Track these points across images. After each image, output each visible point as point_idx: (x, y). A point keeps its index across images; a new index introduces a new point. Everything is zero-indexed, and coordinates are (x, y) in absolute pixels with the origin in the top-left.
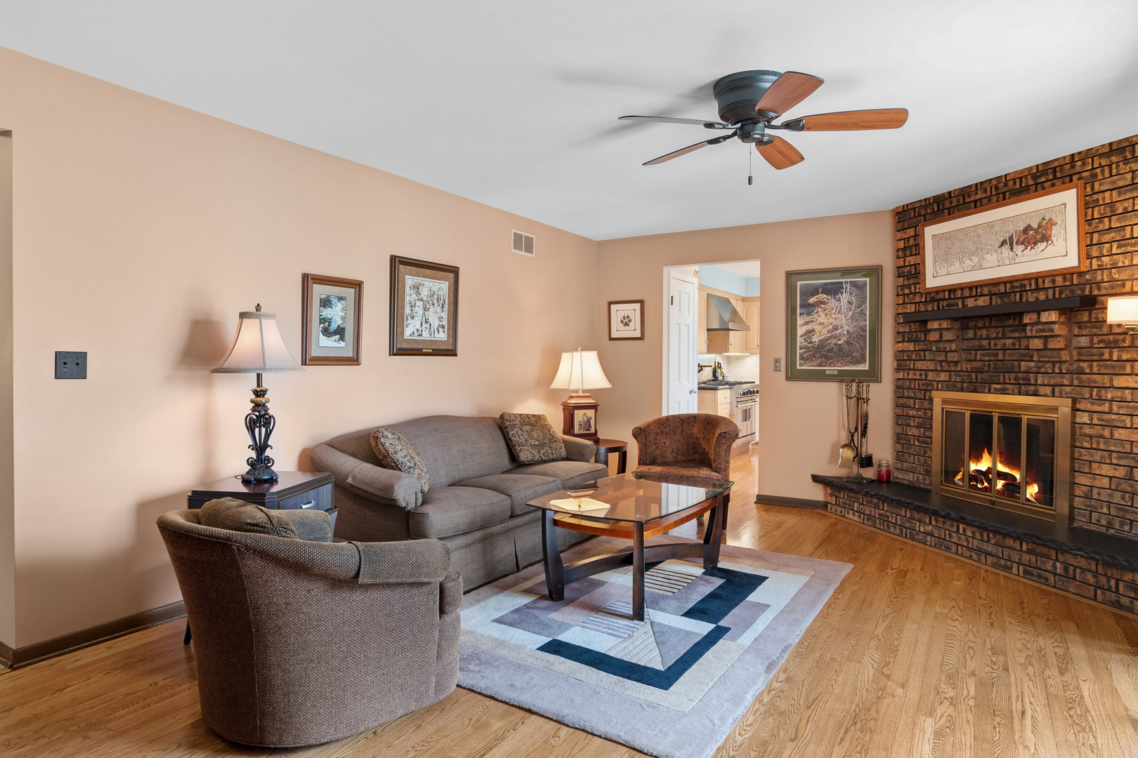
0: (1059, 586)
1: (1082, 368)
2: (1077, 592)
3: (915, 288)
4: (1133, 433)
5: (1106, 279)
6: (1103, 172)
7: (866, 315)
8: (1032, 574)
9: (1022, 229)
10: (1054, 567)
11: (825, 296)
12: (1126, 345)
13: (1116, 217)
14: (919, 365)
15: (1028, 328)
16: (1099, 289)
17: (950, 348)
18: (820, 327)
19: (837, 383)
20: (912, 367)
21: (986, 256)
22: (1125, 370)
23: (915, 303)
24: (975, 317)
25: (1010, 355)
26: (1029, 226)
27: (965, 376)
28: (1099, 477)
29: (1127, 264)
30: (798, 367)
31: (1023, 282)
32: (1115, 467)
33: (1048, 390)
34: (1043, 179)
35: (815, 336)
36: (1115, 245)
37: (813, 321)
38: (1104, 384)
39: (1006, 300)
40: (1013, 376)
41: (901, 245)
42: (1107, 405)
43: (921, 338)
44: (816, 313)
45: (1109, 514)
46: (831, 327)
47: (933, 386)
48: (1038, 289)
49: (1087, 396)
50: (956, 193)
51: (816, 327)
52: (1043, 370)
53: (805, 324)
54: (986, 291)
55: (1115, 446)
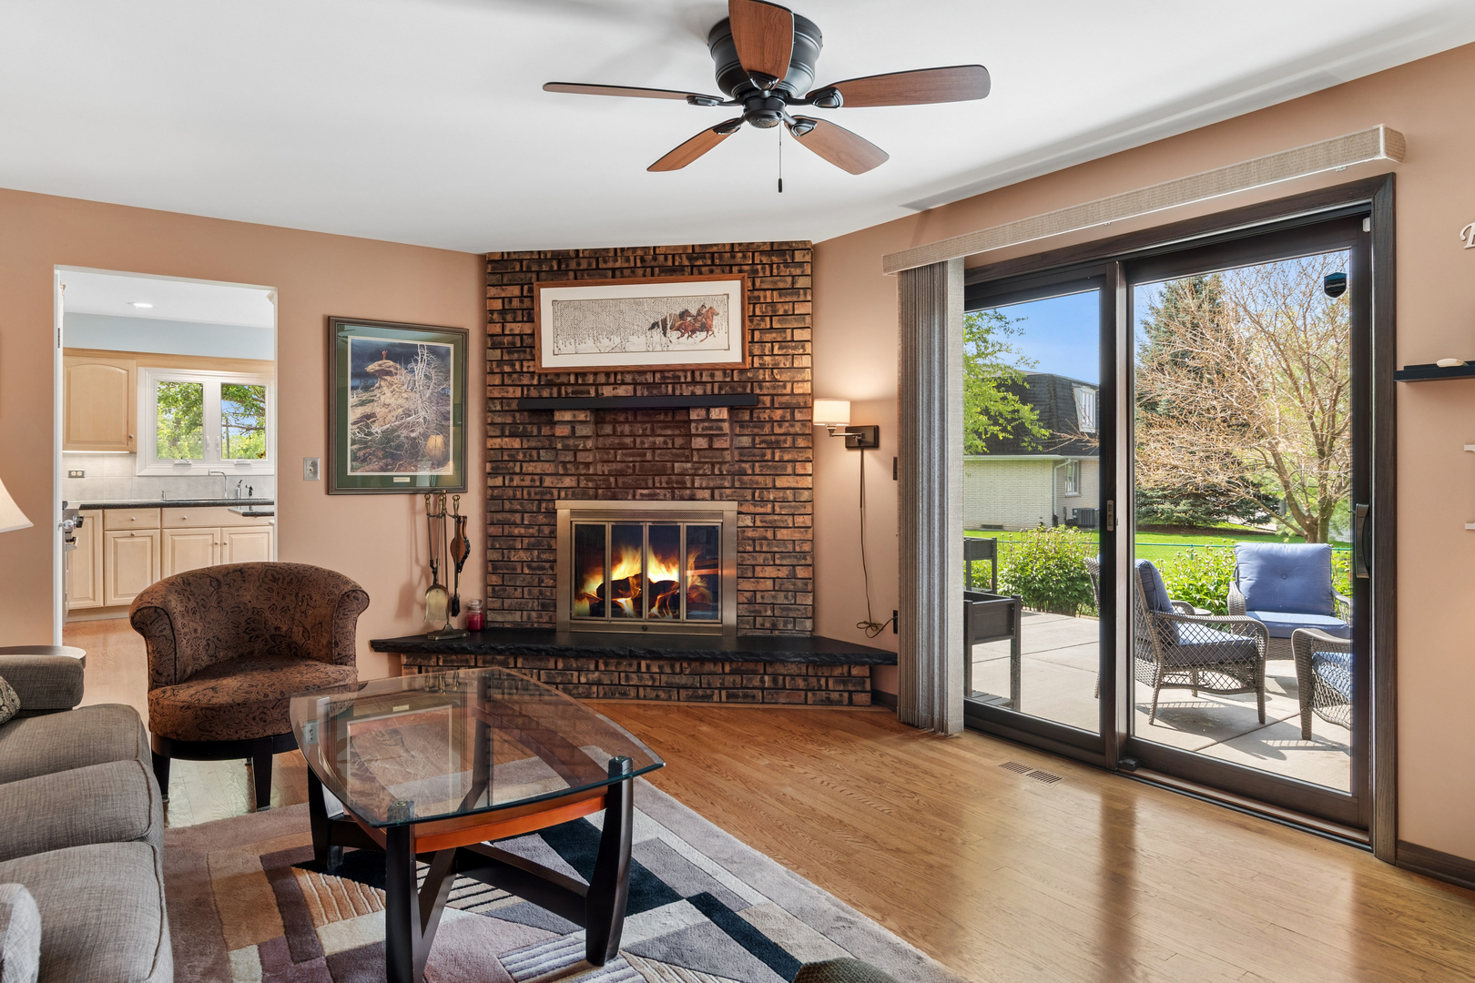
0: (768, 701)
1: (744, 470)
2: (787, 701)
3: (522, 366)
4: (795, 532)
5: (767, 379)
6: (763, 269)
7: (448, 396)
8: (736, 696)
9: (678, 313)
10: (762, 681)
11: (391, 363)
12: (787, 446)
13: (777, 318)
14: (529, 468)
15: (693, 425)
16: (761, 388)
17: (585, 446)
18: (383, 409)
19: (407, 496)
20: (517, 470)
21: (631, 338)
22: (786, 471)
23: (522, 386)
24: (614, 409)
25: (660, 455)
26: (687, 311)
27: (600, 480)
28: (762, 580)
29: (788, 366)
30: (349, 473)
31: (677, 373)
32: (778, 567)
33: (707, 493)
34: (700, 263)
35: (376, 424)
36: (776, 346)
37: (373, 401)
38: (766, 485)
39: (655, 392)
40: (664, 479)
41: (498, 305)
42: (770, 506)
43: (532, 432)
44: (379, 388)
45: (774, 616)
46: (400, 411)
47: (552, 494)
48: (694, 382)
49: (750, 497)
50: (586, 254)
51: (378, 410)
52: (701, 472)
53: (361, 405)
54: (628, 378)
55: (778, 547)
